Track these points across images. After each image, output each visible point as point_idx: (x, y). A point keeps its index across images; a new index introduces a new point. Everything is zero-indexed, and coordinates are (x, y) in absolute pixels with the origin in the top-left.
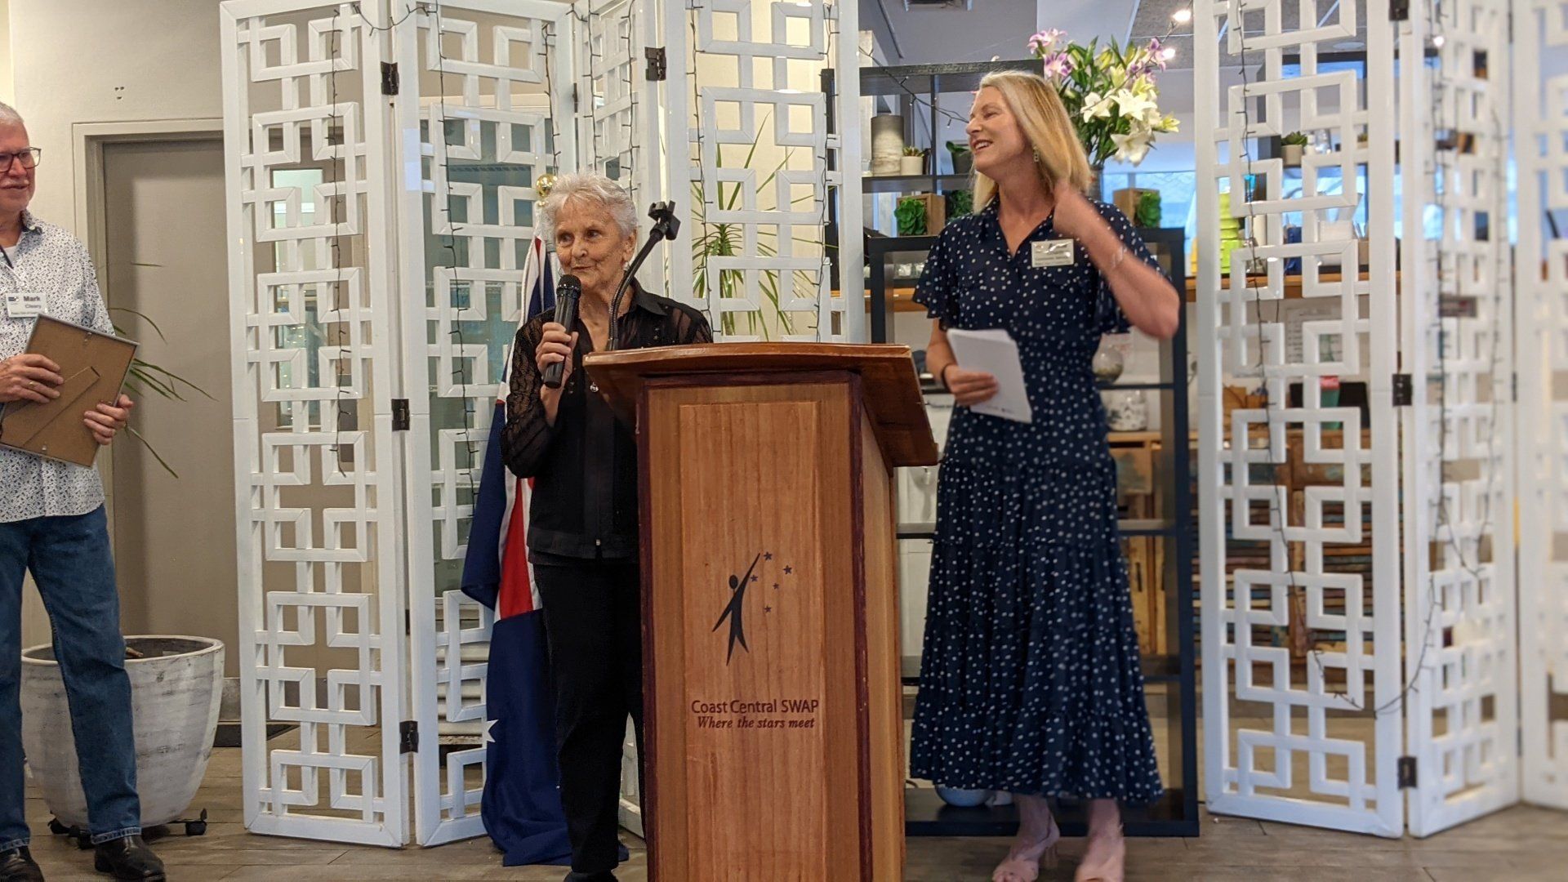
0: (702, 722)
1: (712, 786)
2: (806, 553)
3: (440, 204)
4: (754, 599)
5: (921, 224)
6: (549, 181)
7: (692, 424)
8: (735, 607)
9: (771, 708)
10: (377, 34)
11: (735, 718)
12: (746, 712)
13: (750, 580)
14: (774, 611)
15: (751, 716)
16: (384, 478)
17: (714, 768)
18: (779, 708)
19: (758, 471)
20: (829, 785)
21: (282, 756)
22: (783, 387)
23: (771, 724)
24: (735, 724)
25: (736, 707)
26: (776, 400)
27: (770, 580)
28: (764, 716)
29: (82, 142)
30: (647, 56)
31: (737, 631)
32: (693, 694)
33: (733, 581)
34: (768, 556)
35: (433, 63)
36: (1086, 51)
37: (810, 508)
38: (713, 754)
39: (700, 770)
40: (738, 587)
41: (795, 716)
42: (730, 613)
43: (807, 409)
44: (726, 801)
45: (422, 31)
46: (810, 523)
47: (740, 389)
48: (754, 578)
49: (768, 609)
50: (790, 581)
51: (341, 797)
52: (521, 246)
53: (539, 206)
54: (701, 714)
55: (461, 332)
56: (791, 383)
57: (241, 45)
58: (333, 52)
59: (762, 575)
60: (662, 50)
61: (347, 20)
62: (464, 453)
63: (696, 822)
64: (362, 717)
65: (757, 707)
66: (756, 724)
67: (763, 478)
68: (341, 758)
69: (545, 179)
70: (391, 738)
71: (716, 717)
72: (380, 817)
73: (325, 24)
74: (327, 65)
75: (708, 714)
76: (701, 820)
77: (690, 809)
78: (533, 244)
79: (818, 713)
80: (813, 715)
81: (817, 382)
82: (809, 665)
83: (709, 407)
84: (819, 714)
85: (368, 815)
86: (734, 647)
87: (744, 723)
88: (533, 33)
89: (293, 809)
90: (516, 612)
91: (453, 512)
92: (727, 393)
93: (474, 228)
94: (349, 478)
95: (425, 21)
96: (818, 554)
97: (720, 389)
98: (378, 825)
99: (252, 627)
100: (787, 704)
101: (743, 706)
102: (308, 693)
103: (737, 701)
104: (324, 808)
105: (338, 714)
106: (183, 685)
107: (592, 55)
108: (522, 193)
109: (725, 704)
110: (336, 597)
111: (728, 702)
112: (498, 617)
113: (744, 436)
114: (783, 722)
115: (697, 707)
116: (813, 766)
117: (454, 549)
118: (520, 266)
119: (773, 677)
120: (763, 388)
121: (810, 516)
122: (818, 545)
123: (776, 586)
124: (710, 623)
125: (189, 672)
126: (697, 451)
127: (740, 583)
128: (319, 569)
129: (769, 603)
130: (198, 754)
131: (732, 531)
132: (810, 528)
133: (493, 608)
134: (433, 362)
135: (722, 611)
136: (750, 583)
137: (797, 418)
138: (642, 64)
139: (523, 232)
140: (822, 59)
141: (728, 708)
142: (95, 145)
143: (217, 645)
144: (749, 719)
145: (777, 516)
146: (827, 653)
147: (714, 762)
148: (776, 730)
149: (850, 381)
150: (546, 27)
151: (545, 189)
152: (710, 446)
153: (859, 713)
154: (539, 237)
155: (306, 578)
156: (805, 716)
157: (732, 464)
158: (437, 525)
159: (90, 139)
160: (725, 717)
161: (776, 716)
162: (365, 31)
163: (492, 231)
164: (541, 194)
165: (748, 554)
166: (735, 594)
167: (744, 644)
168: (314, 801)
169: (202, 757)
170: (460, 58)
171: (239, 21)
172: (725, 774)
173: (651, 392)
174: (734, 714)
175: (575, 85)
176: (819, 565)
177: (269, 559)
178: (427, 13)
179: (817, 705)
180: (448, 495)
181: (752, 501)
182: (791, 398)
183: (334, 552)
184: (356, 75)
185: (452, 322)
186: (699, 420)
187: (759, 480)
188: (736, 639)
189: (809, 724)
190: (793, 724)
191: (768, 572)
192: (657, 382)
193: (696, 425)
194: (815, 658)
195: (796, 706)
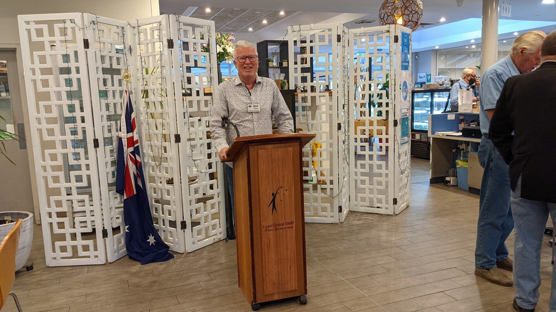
0: (266, 230)
1: (269, 246)
2: (291, 186)
3: (101, 81)
4: (278, 198)
7: (261, 155)
8: (274, 201)
9: (283, 225)
10: (81, 30)
11: (274, 228)
14: (283, 200)
15: (278, 227)
16: (92, 161)
17: (269, 241)
18: (285, 224)
19: (279, 166)
21: (58, 243)
22: (283, 144)
23: (283, 229)
24: (274, 230)
25: (274, 226)
26: (282, 148)
27: (282, 193)
28: (281, 227)
31: (274, 207)
32: (263, 224)
33: (273, 194)
34: (281, 187)
37: (291, 174)
38: (269, 238)
39: (266, 243)
40: (274, 195)
41: (289, 226)
42: (272, 203)
43: (290, 149)
44: (272, 249)
45: (94, 30)
46: (291, 178)
47: (273, 145)
48: (278, 193)
49: (282, 200)
50: (287, 193)
51: (82, 253)
54: (266, 228)
55: (109, 118)
56: (285, 143)
57: (27, 29)
58: (64, 34)
60: (172, 40)
61: (69, 25)
62: (112, 151)
63: (265, 255)
64: (87, 230)
65: (279, 225)
66: (279, 229)
68: (81, 242)
70: (99, 234)
71: (269, 229)
72: (96, 257)
73: (62, 25)
74: (62, 38)
75: (267, 228)
77: (263, 252)
78: (125, 92)
80: (293, 225)
81: (291, 143)
82: (292, 213)
83: (266, 151)
85: (92, 257)
86: (274, 211)
87: (276, 229)
89: (64, 258)
90: (131, 195)
93: (109, 88)
94: (79, 162)
95: (95, 27)
96: (293, 186)
97: (268, 146)
98: (96, 259)
100: (287, 223)
101: (276, 225)
102: (68, 225)
103: (274, 224)
104: (75, 256)
108: (120, 77)
110: (76, 197)
112: (125, 197)
113: (275, 158)
114: (286, 228)
115: (265, 227)
116: (293, 237)
117: (112, 180)
119: (283, 217)
120: (278, 145)
121: (291, 176)
122: (293, 183)
123: (283, 195)
124: (267, 206)
126: (263, 162)
128: (69, 189)
129: (282, 199)
131: (272, 181)
132: (291, 179)
133: (123, 195)
135: (270, 202)
136: (277, 195)
137: (288, 152)
138: (166, 43)
141: (272, 226)
145: (283, 177)
148: (284, 230)
149: (299, 142)
150: (123, 29)
151: (127, 76)
152: (266, 160)
155: (63, 192)
156: (291, 225)
157: (272, 164)
158: (107, 174)
160: (272, 228)
161: (284, 226)
162: (77, 29)
163: (114, 88)
165: (276, 187)
166: (274, 198)
167: (276, 210)
168: (71, 255)
171: (26, 22)
172: (272, 243)
175: (130, 46)
176: (293, 188)
177: (48, 187)
178: (95, 24)
179: (293, 222)
181: (277, 174)
182: (286, 146)
183: (74, 184)
185: (107, 115)
186: (264, 154)
187: (279, 168)
188: (274, 209)
189: (292, 227)
190: (288, 228)
191: (281, 191)
192: (252, 144)
193: (263, 155)
194: (293, 211)
195: (289, 223)
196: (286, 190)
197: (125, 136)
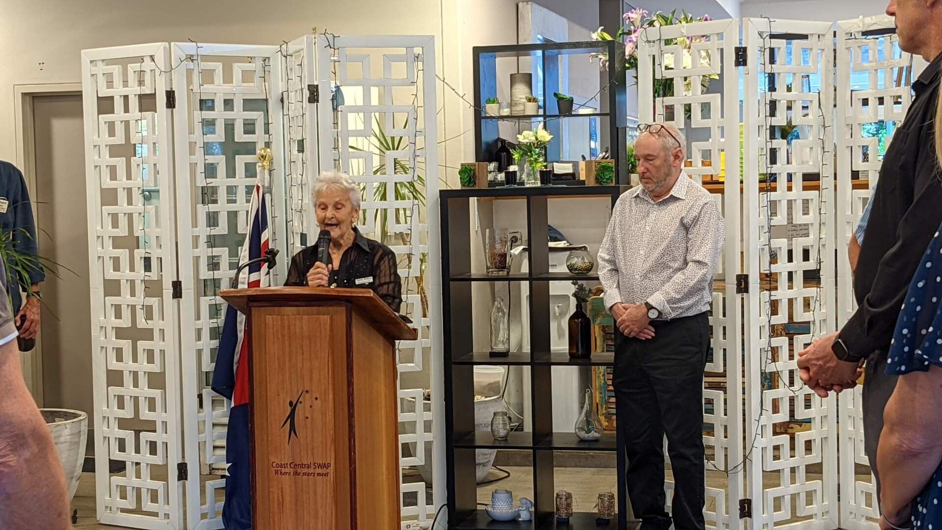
0: (276, 472)
1: (281, 504)
2: (325, 392)
3: (200, 168)
4: (300, 413)
5: (472, 180)
6: (265, 152)
7: (271, 325)
8: (292, 416)
9: (309, 466)
10: (163, 74)
11: (292, 471)
12: (297, 468)
13: (298, 403)
14: (310, 418)
15: (299, 470)
16: (169, 324)
17: (282, 495)
18: (312, 466)
19: (302, 350)
20: (336, 505)
21: (117, 480)
22: (315, 308)
23: (309, 475)
24: (292, 474)
25: (292, 465)
26: (312, 314)
28: (305, 470)
29: (20, 96)
30: (309, 89)
31: (292, 428)
32: (272, 459)
33: (291, 403)
34: (307, 392)
35: (195, 87)
36: (668, 19)
37: (327, 368)
38: (282, 488)
39: (276, 496)
40: (293, 406)
41: (320, 471)
42: (289, 420)
43: (326, 319)
44: (288, 511)
45: (189, 72)
46: (327, 375)
47: (295, 308)
48: (301, 402)
49: (307, 418)
50: (317, 404)
51: (148, 505)
52: (249, 190)
53: (259, 166)
54: (276, 469)
55: (212, 242)
56: (319, 306)
57: (92, 75)
58: (141, 83)
59: (305, 402)
60: (317, 86)
61: (148, 65)
62: (214, 310)
63: (274, 522)
64: (158, 460)
65: (302, 466)
66: (301, 474)
67: (305, 353)
68: (147, 483)
69: (263, 151)
70: (173, 472)
71: (283, 470)
72: (167, 516)
73: (136, 66)
74: (138, 90)
75: (279, 468)
76: (276, 519)
77: (271, 515)
78: (255, 188)
79: (330, 470)
80: (328, 471)
81: (331, 306)
82: (326, 446)
83: (279, 317)
84: (332, 468)
85: (161, 515)
86: (291, 437)
87: (296, 473)
88: (257, 66)
89: (123, 510)
90: (243, 402)
91: (209, 344)
92: (288, 310)
93: (221, 181)
94: (150, 324)
95: (191, 65)
96: (331, 391)
97: (285, 308)
98: (166, 521)
99: (100, 407)
100: (316, 465)
101: (295, 465)
102: (130, 445)
103: (293, 463)
104: (138, 510)
105: (146, 457)
106: (62, 439)
107: (288, 79)
108: (249, 158)
109: (287, 464)
110: (144, 391)
111: (289, 463)
112: (233, 405)
113: (295, 333)
114: (314, 474)
115: (274, 465)
116: (328, 495)
117: (208, 366)
118: (248, 201)
119: (310, 452)
120: (305, 308)
121: (327, 372)
122: (331, 387)
123: (311, 407)
124: (280, 424)
125: (67, 432)
126: (274, 338)
127: (294, 404)
128: (135, 374)
129: (307, 415)
130: (72, 478)
131: (290, 378)
132: (327, 378)
133: (231, 400)
134: (197, 259)
135: (286, 418)
136: (299, 406)
137: (320, 324)
138: (307, 93)
139: (250, 181)
140: (414, 85)
141: (288, 466)
142: (27, 98)
143: (83, 415)
144: (298, 472)
145: (311, 372)
146: (335, 441)
147: (282, 491)
148: (311, 477)
149: (346, 306)
150: (265, 60)
151: (262, 156)
152: (280, 336)
153: (350, 471)
154: (259, 185)
155: (128, 379)
156: (324, 471)
157: (290, 346)
158: (199, 352)
159: (24, 95)
160: (287, 470)
161: (311, 471)
162: (157, 72)
163: (231, 182)
164: (260, 159)
165: (298, 391)
166: (292, 410)
167: (296, 435)
168: (133, 506)
169: (74, 480)
170: (213, 83)
171: (91, 62)
172: (287, 498)
173: (253, 309)
174: (291, 469)
176: (331, 396)
177: (109, 368)
178: (192, 61)
179: (330, 466)
180: (206, 334)
181: (300, 365)
182: (319, 314)
183: (143, 366)
184: (153, 96)
185: (207, 236)
186: (275, 323)
187: (303, 354)
188: (292, 432)
189: (326, 475)
190: (319, 474)
191: (307, 399)
192: (255, 304)
193: (274, 326)
194: (329, 443)
195: (321, 466)
196: (316, 399)
197: (245, 278)
